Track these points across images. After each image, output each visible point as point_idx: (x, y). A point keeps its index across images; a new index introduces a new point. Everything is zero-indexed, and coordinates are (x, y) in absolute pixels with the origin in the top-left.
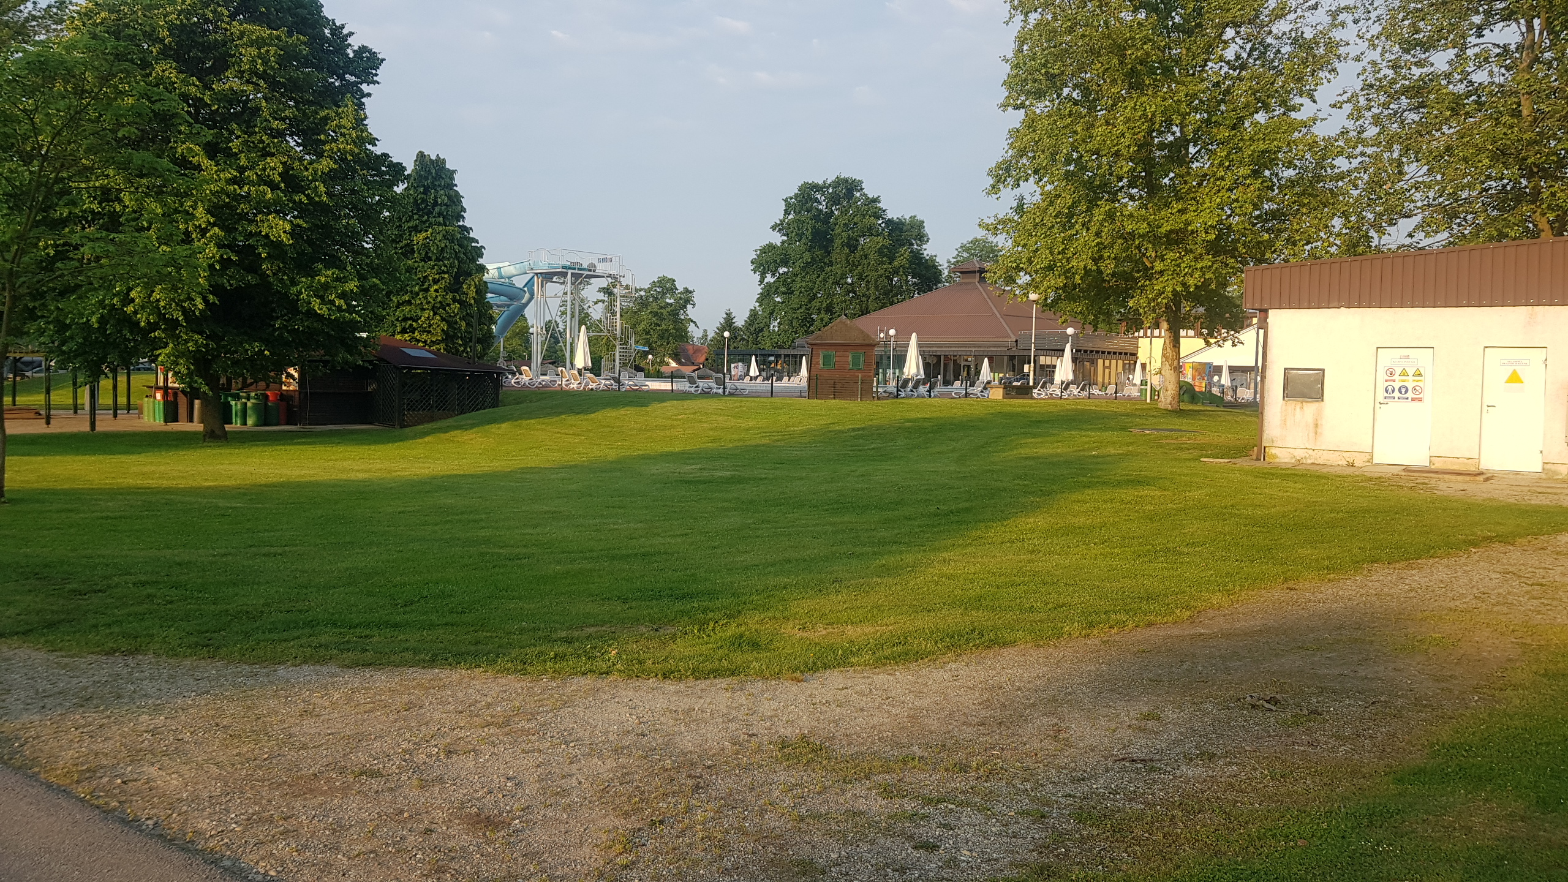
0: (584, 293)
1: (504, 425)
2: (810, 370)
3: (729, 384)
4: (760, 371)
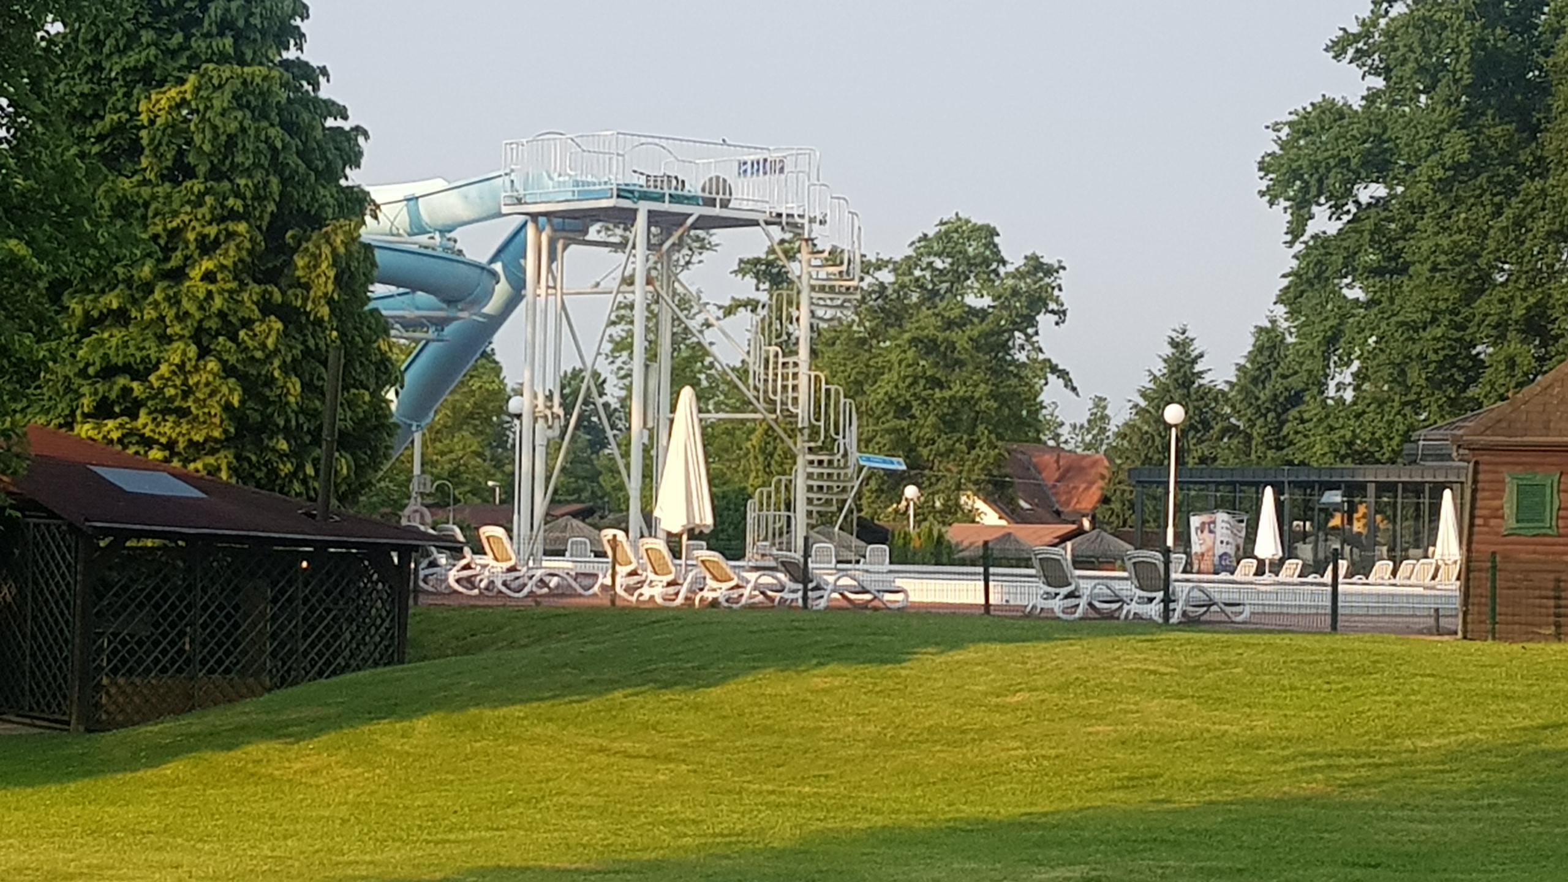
1: (422, 725)
2: (1468, 535)
3: (1183, 587)
4: (1289, 542)
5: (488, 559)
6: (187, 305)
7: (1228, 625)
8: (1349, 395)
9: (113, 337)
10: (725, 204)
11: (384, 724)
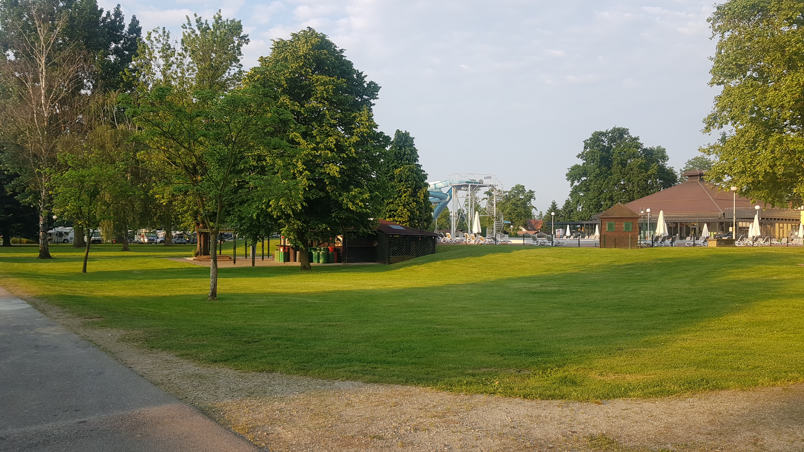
0: (477, 195)
1: (438, 263)
2: (600, 232)
3: (555, 240)
4: (572, 233)
5: (447, 238)
6: (402, 201)
7: (562, 246)
8: (581, 210)
9: (391, 206)
10: (482, 184)
11: (432, 263)
